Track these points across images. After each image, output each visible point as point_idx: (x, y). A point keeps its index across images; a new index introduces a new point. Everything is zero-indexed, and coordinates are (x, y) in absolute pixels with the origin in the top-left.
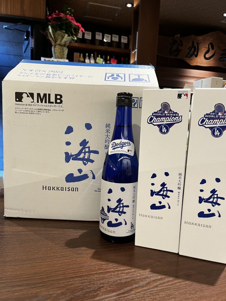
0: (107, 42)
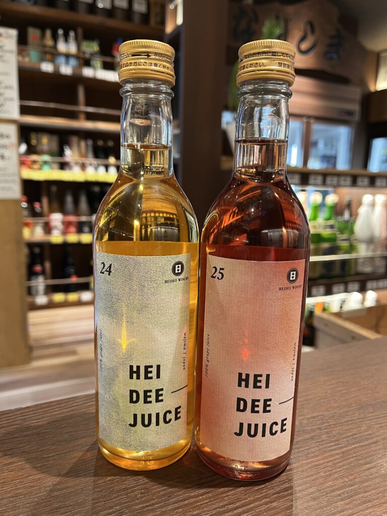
0: (103, 9)
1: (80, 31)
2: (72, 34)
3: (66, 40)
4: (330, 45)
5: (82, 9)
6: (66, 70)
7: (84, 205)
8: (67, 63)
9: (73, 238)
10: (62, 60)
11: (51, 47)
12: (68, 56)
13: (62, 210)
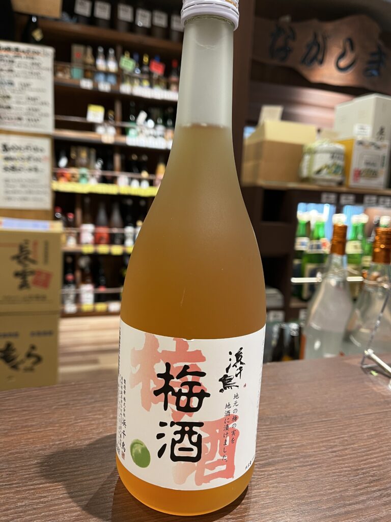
0: (143, 28)
1: (119, 49)
2: (111, 52)
3: (106, 57)
4: (370, 62)
5: (122, 27)
6: (105, 87)
7: (116, 217)
8: (106, 80)
9: (103, 249)
10: (101, 77)
11: (91, 65)
12: (107, 73)
13: (95, 222)
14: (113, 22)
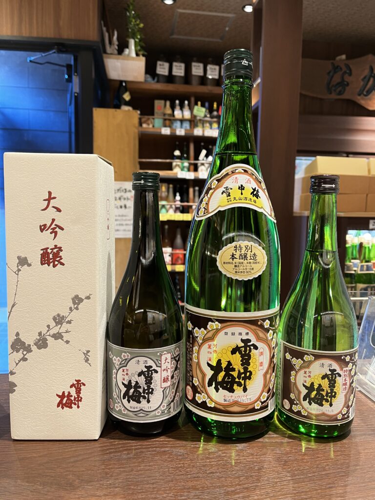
0: (213, 79)
1: (193, 100)
2: (186, 102)
3: (182, 107)
5: (195, 81)
6: (181, 132)
8: (181, 127)
9: (179, 268)
10: (178, 124)
11: (169, 115)
12: (182, 121)
13: (173, 246)
14: (187, 78)
